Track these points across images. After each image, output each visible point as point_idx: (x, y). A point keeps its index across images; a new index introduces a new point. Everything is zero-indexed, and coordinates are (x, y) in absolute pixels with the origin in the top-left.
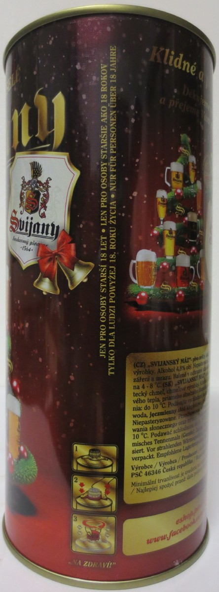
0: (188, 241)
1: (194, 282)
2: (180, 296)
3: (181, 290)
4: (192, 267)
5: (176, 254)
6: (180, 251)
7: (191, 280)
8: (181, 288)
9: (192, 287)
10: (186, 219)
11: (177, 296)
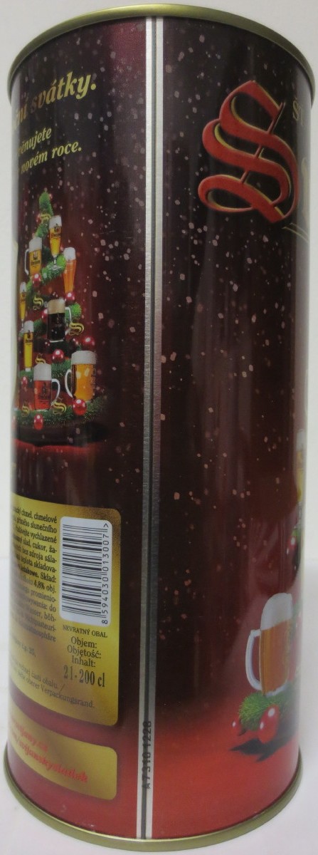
0: (49, 342)
1: (58, 401)
2: (38, 422)
3: (38, 414)
4: (55, 380)
5: (34, 364)
6: (38, 359)
7: (53, 399)
8: (39, 410)
9: (56, 409)
10: (46, 312)
11: (35, 421)
